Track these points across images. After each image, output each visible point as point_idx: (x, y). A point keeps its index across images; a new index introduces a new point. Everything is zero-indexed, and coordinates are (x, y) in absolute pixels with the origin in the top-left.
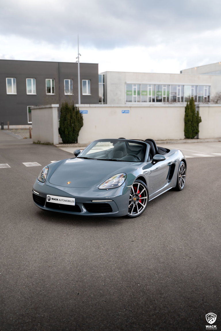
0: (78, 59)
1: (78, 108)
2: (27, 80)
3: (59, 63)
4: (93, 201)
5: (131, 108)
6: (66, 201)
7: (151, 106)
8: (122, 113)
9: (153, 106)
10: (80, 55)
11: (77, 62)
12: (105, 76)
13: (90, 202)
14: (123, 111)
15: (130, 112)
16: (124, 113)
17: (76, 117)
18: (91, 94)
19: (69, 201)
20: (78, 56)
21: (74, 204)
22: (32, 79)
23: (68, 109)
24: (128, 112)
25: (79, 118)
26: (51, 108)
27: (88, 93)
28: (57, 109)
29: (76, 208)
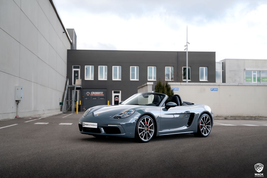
0: (186, 46)
1: (170, 86)
2: (149, 67)
3: (178, 52)
4: (108, 125)
5: (220, 86)
6: (92, 125)
7: (240, 85)
8: (211, 90)
9: (242, 85)
10: (189, 44)
11: (186, 51)
12: (224, 63)
13: (107, 126)
14: (212, 89)
15: (218, 90)
16: (213, 90)
17: (168, 93)
18: (208, 80)
19: (94, 125)
20: (187, 45)
21: (96, 127)
22: (153, 67)
23: (161, 86)
24: (217, 90)
25: (170, 94)
26: (147, 85)
27: (205, 80)
28: (152, 86)
29: (98, 130)
